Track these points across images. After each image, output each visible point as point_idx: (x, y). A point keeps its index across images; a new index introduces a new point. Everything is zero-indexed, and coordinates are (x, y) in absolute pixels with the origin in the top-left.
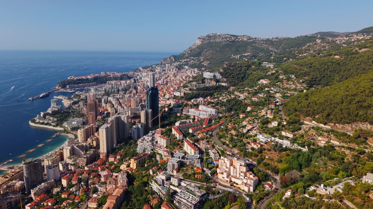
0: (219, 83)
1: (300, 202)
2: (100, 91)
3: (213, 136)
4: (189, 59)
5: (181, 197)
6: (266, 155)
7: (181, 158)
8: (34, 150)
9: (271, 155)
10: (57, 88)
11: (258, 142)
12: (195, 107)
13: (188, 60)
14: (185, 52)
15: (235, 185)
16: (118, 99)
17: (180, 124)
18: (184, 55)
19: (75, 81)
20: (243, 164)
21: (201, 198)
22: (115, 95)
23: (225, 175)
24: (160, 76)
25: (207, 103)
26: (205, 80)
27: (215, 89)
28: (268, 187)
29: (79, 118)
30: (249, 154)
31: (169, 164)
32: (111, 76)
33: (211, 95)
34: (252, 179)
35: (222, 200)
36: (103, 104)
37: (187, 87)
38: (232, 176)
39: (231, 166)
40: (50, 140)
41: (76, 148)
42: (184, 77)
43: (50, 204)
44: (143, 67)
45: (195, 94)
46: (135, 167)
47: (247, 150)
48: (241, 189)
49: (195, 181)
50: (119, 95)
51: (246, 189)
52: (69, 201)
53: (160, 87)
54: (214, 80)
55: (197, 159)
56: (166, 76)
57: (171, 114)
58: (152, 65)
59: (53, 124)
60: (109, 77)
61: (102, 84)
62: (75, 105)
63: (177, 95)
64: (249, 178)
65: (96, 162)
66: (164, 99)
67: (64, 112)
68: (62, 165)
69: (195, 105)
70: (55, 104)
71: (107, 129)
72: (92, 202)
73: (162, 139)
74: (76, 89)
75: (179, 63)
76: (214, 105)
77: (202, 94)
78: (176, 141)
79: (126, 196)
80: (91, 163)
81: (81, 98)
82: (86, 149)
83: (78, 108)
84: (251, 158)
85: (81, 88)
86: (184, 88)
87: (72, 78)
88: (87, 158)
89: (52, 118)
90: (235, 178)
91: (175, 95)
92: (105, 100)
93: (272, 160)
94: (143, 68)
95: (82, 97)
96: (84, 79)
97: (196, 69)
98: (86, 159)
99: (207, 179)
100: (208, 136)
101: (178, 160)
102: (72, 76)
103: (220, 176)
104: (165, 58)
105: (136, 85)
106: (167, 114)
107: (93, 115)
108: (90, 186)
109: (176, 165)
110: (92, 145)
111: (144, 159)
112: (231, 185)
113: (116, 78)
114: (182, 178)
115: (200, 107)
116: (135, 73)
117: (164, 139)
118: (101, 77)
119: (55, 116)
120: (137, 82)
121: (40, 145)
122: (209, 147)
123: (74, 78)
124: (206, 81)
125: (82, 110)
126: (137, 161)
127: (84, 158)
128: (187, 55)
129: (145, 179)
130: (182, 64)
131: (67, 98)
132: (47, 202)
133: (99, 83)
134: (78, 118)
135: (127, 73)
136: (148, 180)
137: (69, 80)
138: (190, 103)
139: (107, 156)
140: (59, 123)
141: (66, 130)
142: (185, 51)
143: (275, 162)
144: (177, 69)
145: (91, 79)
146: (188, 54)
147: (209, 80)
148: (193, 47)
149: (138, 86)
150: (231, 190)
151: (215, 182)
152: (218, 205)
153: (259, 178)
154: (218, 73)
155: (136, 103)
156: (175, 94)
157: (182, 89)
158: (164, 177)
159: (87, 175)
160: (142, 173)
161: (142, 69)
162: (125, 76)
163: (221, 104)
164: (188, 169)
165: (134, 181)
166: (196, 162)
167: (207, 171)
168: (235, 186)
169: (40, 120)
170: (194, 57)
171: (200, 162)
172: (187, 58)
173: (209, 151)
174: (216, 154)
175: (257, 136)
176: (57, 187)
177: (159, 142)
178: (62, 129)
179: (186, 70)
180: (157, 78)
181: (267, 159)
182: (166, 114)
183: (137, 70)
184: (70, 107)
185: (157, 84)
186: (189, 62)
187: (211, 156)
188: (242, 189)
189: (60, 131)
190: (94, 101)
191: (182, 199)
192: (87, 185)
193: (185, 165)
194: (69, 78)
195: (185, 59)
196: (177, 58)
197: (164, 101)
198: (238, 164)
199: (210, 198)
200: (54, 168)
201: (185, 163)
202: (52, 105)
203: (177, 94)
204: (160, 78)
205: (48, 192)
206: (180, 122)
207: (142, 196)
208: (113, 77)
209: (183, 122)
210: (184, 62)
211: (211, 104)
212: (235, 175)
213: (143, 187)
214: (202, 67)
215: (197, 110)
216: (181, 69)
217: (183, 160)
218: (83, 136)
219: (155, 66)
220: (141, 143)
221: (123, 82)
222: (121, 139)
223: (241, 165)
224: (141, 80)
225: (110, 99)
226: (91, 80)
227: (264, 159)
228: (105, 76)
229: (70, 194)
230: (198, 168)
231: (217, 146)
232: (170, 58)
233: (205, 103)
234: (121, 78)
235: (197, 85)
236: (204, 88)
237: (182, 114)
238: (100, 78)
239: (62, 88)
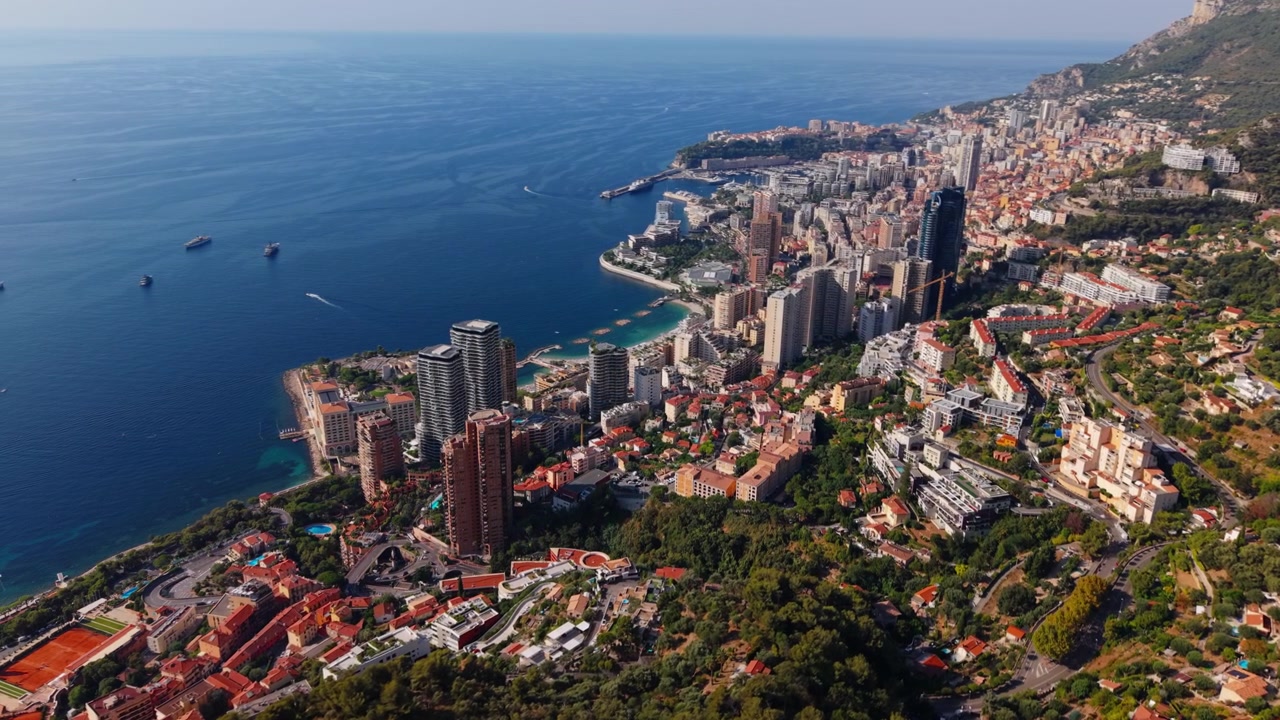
0: (1223, 191)
1: (1249, 557)
2: (795, 186)
3: (1093, 362)
4: (1143, 81)
5: (938, 493)
6: (1239, 437)
7: (967, 403)
8: (608, 330)
9: (1256, 440)
10: (675, 165)
11: (1230, 397)
12: (1090, 268)
13: (1138, 85)
14: (1138, 52)
15: (1103, 497)
16: (843, 218)
17: (1003, 314)
18: (1127, 61)
19: (726, 148)
20: (1140, 444)
21: (991, 505)
22: (836, 201)
23: (1080, 466)
24: (1007, 145)
25: (1137, 259)
26: (1163, 173)
27: (1196, 212)
28: (1203, 521)
29: (723, 262)
30: (1181, 427)
31: (929, 413)
32: (840, 135)
33: (1176, 232)
34: (1155, 489)
35: (1046, 522)
36: (797, 230)
37: (1084, 196)
38: (1101, 474)
39: (1102, 447)
40: (645, 313)
41: (706, 340)
42: (1097, 154)
43: (636, 448)
44: (957, 104)
45: (1111, 225)
46: (841, 407)
47: (1181, 416)
48: (1116, 511)
49: (990, 465)
50: (848, 203)
51: (1131, 513)
52: (676, 451)
53: (996, 185)
54: (1203, 175)
55: (1013, 414)
56: (1033, 145)
57: (997, 281)
58: (992, 101)
59: (656, 271)
60: (833, 137)
61: (806, 161)
62: (719, 224)
63: (1040, 221)
64: (1147, 485)
65: (748, 382)
66: (990, 231)
67: (687, 241)
68: (669, 376)
69: (1090, 262)
70: (667, 214)
71: (788, 299)
72: (725, 460)
73: (933, 348)
74: (728, 173)
75: (1096, 97)
76: (1164, 268)
77: (1138, 227)
78: (972, 360)
79: (804, 465)
80: (737, 381)
81: (737, 204)
82: (727, 345)
83: (726, 232)
84: (1184, 440)
85: (742, 170)
86: (1074, 197)
87: (719, 139)
88: (728, 367)
89: (653, 255)
90: (1108, 479)
91: (1034, 221)
92: (803, 217)
93: (1252, 455)
94: (955, 110)
95: (741, 200)
96: (753, 141)
97: (1164, 122)
98: (725, 370)
99: (1024, 467)
100: (1075, 359)
101: (958, 406)
102: (721, 132)
103: (1065, 468)
104: (1046, 75)
105: (914, 173)
106: (983, 282)
107: (762, 259)
108: (727, 430)
109: (948, 419)
110: (747, 339)
111: (871, 391)
112: (1091, 496)
113: (852, 145)
114: (957, 453)
115: (1108, 272)
116: (923, 126)
117: (938, 347)
118: (807, 139)
119: (663, 248)
120: (918, 161)
121: (622, 322)
122: (1064, 388)
123: (725, 139)
124: (1169, 177)
125: (733, 241)
126: (848, 393)
127: (722, 366)
128: (1140, 65)
129: (860, 438)
130: (1110, 101)
131: (698, 199)
132: (632, 444)
133: (796, 156)
134: (720, 263)
135: (897, 126)
136: (866, 441)
137: (712, 144)
138: (1076, 253)
139: (780, 374)
140: (671, 271)
141: (685, 291)
142: (1135, 49)
143: (1259, 461)
144: (1082, 121)
145: (776, 143)
146: (1147, 60)
147: (1179, 175)
148: (1174, 33)
149: (920, 176)
150: (1086, 507)
151: (1046, 479)
152: (1033, 530)
153: (1181, 491)
154: (1225, 150)
155: (894, 234)
156: (1033, 215)
157: (1066, 202)
158: (905, 440)
159: (723, 405)
160: (855, 424)
161: (950, 114)
162: (885, 137)
163: (1192, 269)
164: (982, 434)
165: (832, 438)
166: (1009, 420)
167: (1032, 447)
168: (1101, 501)
169: (624, 256)
170: (1168, 72)
171: (1021, 423)
172: (1135, 78)
173: (1061, 400)
174: (1077, 410)
175: (1236, 380)
176: (653, 417)
177: (921, 357)
178: (676, 287)
179: (1117, 125)
180: (996, 152)
181: (1236, 449)
182: (979, 280)
183: (933, 116)
184: (703, 229)
185: (989, 173)
186: (1141, 95)
187: (1060, 415)
188: (1120, 511)
189: (672, 293)
190: (769, 216)
191: (939, 498)
192: (719, 425)
193: (975, 424)
194: (711, 138)
195: (1124, 83)
196: (1094, 75)
197: (990, 235)
198: (1125, 442)
199: (1015, 510)
200: (651, 376)
201: (978, 418)
202: (658, 216)
203: (1043, 217)
204: (1008, 152)
205: (634, 424)
206: (1004, 309)
207: (842, 471)
208: (844, 140)
209: (1014, 310)
210: (1122, 91)
211: (1156, 266)
212: (1111, 471)
213: (851, 455)
214: (1190, 118)
215: (1091, 279)
216: (1098, 122)
217: (971, 410)
218: (726, 313)
219: (1001, 102)
220: (872, 352)
221: (875, 159)
222: (827, 337)
223: (1131, 447)
224: (938, 156)
225: (821, 213)
226: (774, 147)
227: (1227, 448)
228: (821, 136)
229: (680, 437)
230: (1008, 436)
231: (1092, 391)
232: (1067, 75)
233: (1131, 260)
234: (872, 145)
235: (1128, 192)
236: (1152, 202)
237: (1035, 287)
238: (802, 139)
239: (688, 168)
